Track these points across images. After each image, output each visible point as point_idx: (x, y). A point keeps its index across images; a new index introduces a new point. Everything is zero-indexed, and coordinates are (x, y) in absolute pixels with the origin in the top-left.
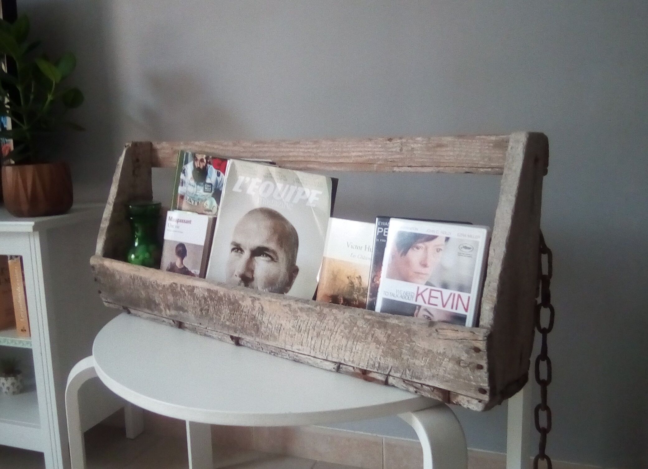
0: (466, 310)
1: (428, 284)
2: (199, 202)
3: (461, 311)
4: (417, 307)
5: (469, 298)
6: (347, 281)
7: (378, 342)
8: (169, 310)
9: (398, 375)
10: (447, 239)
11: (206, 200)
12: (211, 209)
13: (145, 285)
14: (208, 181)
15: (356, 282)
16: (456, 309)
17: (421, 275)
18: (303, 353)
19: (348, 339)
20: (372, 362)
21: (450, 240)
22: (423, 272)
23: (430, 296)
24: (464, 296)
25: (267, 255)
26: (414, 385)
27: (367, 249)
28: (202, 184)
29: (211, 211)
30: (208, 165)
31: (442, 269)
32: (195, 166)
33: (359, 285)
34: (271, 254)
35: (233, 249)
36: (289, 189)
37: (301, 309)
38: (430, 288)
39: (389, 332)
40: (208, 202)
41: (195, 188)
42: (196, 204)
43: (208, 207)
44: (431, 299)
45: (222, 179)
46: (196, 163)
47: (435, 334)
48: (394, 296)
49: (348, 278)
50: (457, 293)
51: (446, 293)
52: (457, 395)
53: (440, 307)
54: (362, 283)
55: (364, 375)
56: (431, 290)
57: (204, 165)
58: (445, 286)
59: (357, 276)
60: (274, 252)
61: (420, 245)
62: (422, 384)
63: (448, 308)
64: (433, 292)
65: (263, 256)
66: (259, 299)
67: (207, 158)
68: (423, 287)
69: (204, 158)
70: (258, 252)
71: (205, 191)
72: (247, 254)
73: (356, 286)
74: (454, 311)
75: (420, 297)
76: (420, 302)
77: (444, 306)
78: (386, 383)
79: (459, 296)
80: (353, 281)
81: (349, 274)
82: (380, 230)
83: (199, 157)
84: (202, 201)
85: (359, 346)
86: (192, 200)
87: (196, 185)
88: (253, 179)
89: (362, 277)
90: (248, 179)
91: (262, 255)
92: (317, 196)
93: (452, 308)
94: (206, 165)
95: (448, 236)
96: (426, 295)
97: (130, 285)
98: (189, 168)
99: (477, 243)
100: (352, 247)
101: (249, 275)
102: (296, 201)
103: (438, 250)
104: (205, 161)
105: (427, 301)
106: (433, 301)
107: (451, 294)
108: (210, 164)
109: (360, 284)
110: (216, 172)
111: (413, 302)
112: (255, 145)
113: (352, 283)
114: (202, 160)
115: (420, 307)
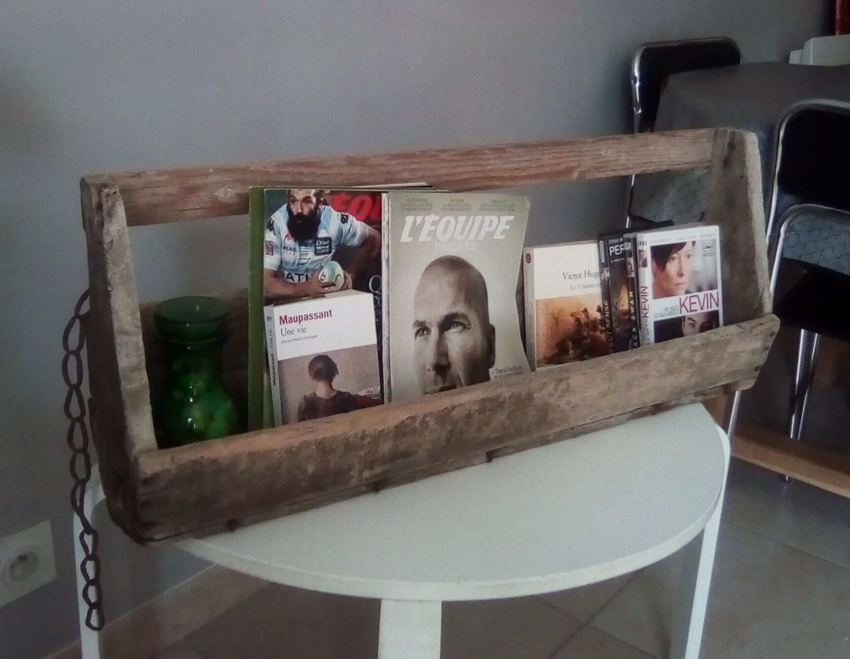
0: (718, 305)
1: (687, 292)
2: (309, 275)
3: (714, 308)
4: (683, 319)
5: (717, 293)
6: (572, 320)
7: (692, 365)
9: (695, 390)
10: (694, 243)
11: (322, 268)
12: (334, 281)
14: (322, 234)
15: (582, 317)
16: (711, 307)
17: (680, 286)
18: (596, 420)
19: (661, 376)
20: (675, 391)
21: (696, 244)
22: (681, 282)
23: (691, 304)
24: (714, 292)
25: (459, 324)
26: (704, 393)
27: (587, 275)
28: (311, 241)
29: (333, 285)
30: (321, 207)
31: (695, 273)
32: (292, 213)
33: (586, 319)
34: (462, 321)
35: (417, 333)
36: (474, 221)
38: (689, 295)
40: (326, 271)
41: (298, 253)
42: (303, 279)
43: (326, 280)
44: (693, 305)
45: (351, 225)
46: (292, 206)
48: (663, 316)
49: (572, 315)
50: (709, 292)
51: (701, 295)
53: (699, 311)
54: (589, 316)
56: (691, 297)
57: (313, 206)
58: (700, 289)
59: (582, 309)
60: (464, 317)
61: (675, 255)
62: (712, 389)
63: (705, 310)
64: (692, 299)
65: (454, 326)
67: (317, 195)
68: (684, 297)
69: (312, 195)
70: (448, 322)
71: (317, 253)
72: (435, 332)
73: (583, 322)
74: (710, 310)
75: (683, 308)
76: (685, 313)
77: (702, 309)
79: (711, 295)
80: (579, 316)
81: (573, 310)
82: (612, 249)
83: (300, 194)
84: (314, 271)
85: (669, 380)
86: (293, 275)
87: (297, 247)
88: (427, 217)
89: (587, 308)
90: (419, 219)
91: (452, 327)
92: (508, 223)
93: (708, 308)
94: (317, 208)
95: (693, 240)
96: (687, 304)
98: (280, 218)
99: (715, 241)
100: (570, 278)
101: (444, 362)
102: (482, 236)
103: (689, 256)
104: (314, 200)
105: (689, 309)
106: (694, 307)
107: (705, 295)
108: (325, 203)
109: (587, 317)
110: (340, 217)
111: (678, 315)
112: (393, 162)
113: (578, 320)
114: (307, 200)
115: (684, 317)
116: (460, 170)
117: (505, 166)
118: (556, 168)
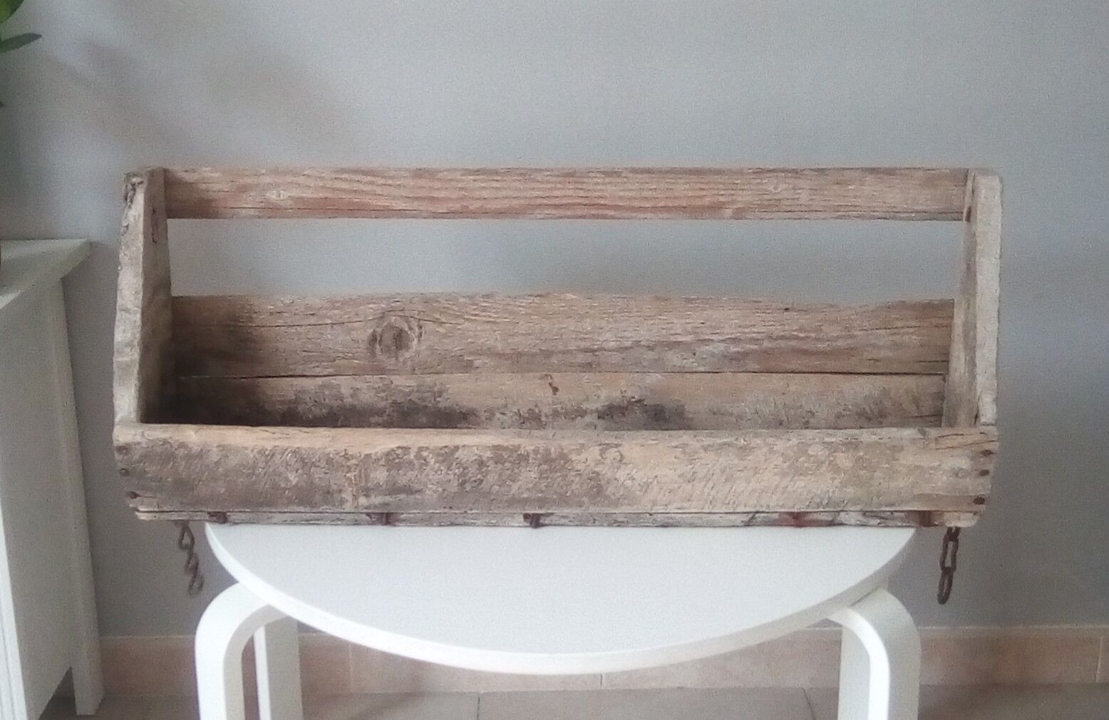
7: (836, 469)
8: (367, 496)
9: (858, 508)
13: (304, 461)
18: (688, 511)
19: (784, 474)
20: (818, 500)
26: (879, 515)
37: (706, 449)
39: (861, 454)
47: (933, 445)
52: (941, 513)
55: (798, 520)
62: (892, 512)
66: (617, 446)
78: (831, 524)
85: (801, 483)
97: (254, 468)
116: (557, 193)
117: (621, 194)
118: (698, 203)
